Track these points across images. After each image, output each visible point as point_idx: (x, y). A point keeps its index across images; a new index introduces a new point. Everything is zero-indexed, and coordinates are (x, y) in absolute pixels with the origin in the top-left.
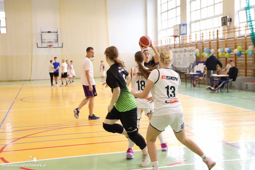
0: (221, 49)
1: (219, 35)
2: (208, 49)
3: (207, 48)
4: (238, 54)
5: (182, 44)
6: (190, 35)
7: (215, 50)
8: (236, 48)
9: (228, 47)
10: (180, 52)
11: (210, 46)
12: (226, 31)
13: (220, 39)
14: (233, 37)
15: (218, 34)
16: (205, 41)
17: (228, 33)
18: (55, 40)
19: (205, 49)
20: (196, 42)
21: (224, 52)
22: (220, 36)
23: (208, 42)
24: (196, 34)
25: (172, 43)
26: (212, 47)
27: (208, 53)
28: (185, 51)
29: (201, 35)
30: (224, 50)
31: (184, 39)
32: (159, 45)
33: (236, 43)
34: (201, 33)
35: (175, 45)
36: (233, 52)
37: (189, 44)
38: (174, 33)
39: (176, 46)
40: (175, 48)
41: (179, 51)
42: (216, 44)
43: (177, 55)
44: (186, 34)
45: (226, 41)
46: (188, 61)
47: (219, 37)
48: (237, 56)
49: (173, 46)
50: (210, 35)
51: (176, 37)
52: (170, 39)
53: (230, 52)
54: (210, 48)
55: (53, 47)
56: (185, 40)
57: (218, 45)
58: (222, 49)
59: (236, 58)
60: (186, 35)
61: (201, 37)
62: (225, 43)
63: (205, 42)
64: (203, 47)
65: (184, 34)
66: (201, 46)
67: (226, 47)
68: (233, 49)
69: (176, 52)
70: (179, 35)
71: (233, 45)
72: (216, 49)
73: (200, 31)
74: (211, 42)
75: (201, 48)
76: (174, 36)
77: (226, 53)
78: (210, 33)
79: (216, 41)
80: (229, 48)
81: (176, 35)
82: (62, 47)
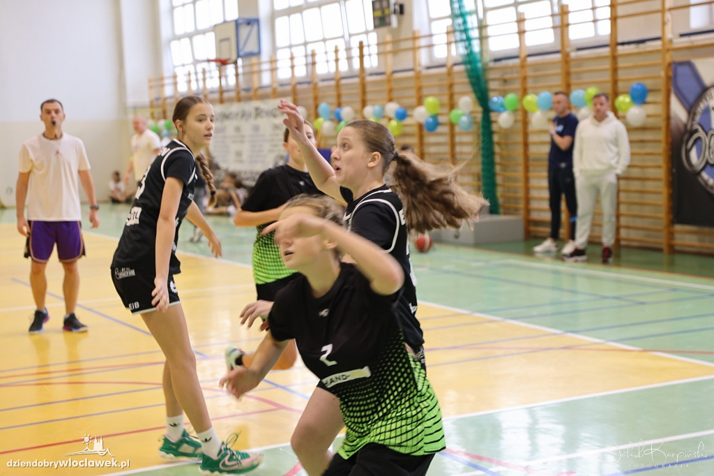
0: (373, 105)
1: (366, 59)
2: (334, 108)
3: (329, 104)
4: (428, 123)
5: (247, 90)
6: (271, 57)
7: (356, 111)
8: (420, 102)
9: (398, 100)
10: (240, 115)
11: (339, 96)
12: (389, 48)
13: (371, 74)
14: (410, 66)
15: (362, 56)
16: (323, 80)
17: (395, 52)
19: (323, 106)
20: (294, 82)
21: (384, 117)
22: (372, 62)
23: (333, 83)
24: (292, 54)
25: (213, 83)
26: (344, 99)
27: (332, 120)
28: (258, 112)
29: (310, 59)
30: (383, 109)
31: (252, 73)
32: (168, 91)
33: (419, 89)
34: (309, 52)
35: (221, 91)
36: (411, 116)
37: (269, 91)
38: (219, 49)
39: (226, 95)
40: (222, 101)
41: (237, 114)
42: (358, 91)
43: (230, 125)
44: (258, 54)
45: (389, 81)
46: (267, 147)
47: (367, 65)
48: (425, 131)
49: (216, 96)
50: (337, 60)
51: (222, 63)
52: (204, 72)
53: (402, 116)
54: (339, 105)
56: (255, 77)
57: (364, 92)
58: (377, 108)
59: (421, 137)
60: (259, 58)
61: (310, 67)
62: (386, 87)
63: (321, 84)
64: (316, 98)
65: (250, 55)
66: (311, 95)
67: (391, 100)
68: (413, 107)
69: (226, 116)
70: (234, 57)
71: (413, 93)
72: (358, 106)
73: (305, 44)
74: (343, 82)
75: (311, 102)
76: (216, 61)
77: (390, 119)
78: (336, 51)
79: (356, 80)
80: (399, 103)
81: (224, 57)
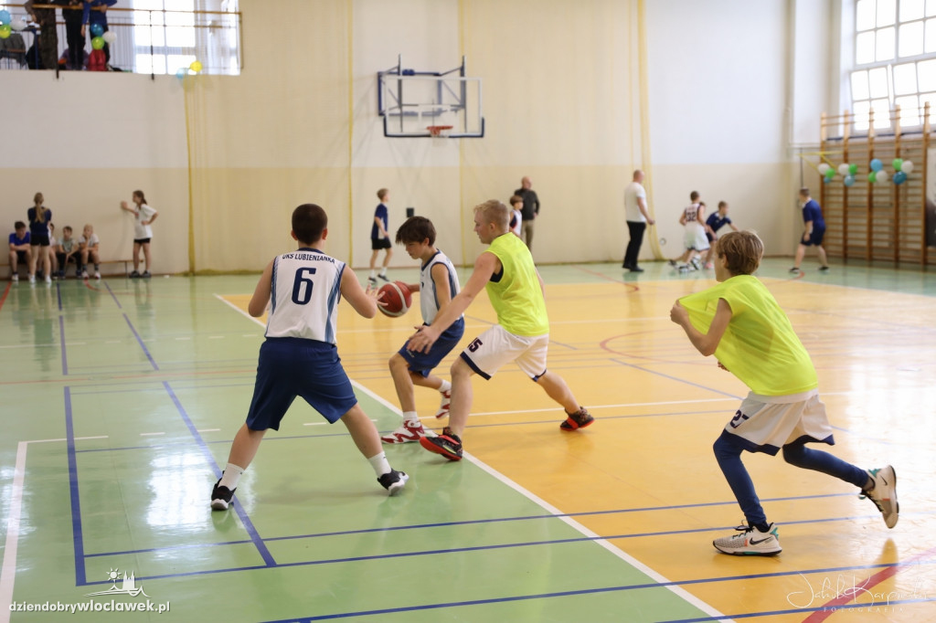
18: (452, 106)
55: (450, 137)
82: (482, 136)
